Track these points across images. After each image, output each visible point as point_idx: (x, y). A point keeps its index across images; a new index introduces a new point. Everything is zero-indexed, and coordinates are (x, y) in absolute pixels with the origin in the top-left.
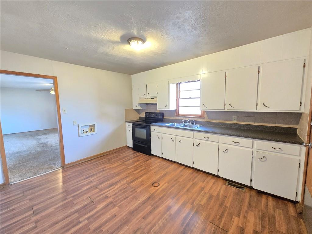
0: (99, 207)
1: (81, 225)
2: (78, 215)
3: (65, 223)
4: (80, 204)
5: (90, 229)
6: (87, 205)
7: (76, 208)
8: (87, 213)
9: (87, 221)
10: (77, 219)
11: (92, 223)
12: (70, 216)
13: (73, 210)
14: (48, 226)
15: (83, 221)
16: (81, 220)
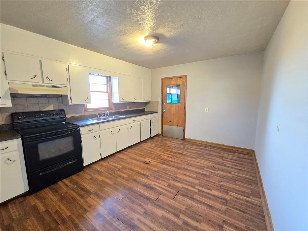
0: (182, 186)
1: (200, 188)
2: (195, 195)
3: (206, 199)
4: (185, 201)
5: (200, 182)
6: (183, 195)
7: (189, 202)
8: (190, 190)
9: (196, 187)
10: (199, 194)
11: (195, 183)
12: (199, 201)
13: (193, 203)
14: (216, 211)
15: (197, 189)
16: (197, 191)
